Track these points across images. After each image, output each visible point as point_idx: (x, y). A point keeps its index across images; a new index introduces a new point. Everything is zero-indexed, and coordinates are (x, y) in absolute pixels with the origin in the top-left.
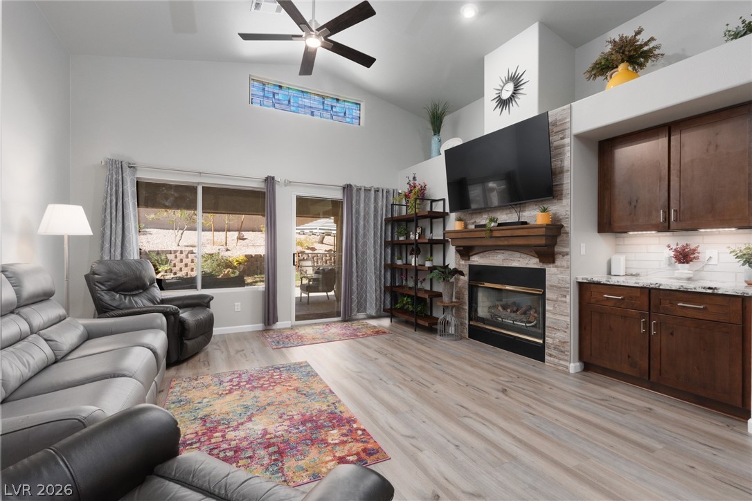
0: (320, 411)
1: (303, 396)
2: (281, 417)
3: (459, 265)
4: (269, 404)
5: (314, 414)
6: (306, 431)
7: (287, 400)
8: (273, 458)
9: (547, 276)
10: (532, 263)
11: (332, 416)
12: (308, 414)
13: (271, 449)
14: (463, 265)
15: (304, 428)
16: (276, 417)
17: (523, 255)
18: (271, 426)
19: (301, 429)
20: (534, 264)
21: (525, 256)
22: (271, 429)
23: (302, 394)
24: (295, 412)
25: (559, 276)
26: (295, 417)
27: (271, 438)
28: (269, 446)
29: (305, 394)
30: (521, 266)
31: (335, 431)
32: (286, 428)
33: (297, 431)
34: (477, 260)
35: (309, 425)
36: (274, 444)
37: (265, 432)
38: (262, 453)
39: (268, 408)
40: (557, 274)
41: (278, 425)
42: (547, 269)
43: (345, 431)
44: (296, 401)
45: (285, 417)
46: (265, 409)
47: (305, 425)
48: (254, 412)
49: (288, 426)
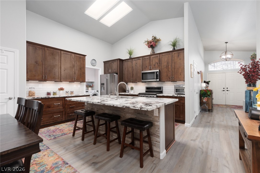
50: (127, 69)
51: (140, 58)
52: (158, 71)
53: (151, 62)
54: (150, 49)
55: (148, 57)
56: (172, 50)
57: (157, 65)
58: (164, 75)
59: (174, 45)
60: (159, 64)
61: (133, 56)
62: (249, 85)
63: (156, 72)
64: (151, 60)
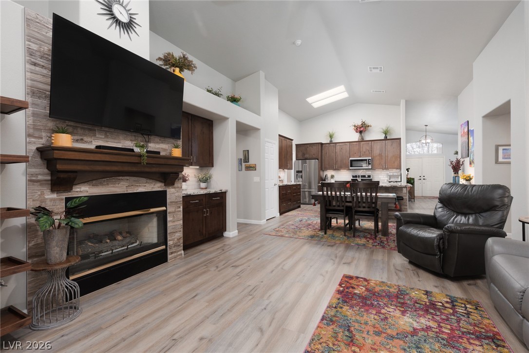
0: (352, 307)
1: (352, 329)
2: (386, 318)
3: (44, 200)
4: (392, 337)
5: (358, 307)
6: (374, 300)
7: (371, 333)
8: (402, 297)
9: (168, 195)
10: (157, 187)
11: (348, 300)
12: (363, 310)
13: (402, 301)
14: (51, 200)
15: (373, 302)
16: (390, 320)
17: (148, 181)
18: (397, 315)
19: (376, 303)
20: (159, 187)
21: (151, 181)
22: (398, 313)
23: (351, 332)
24: (371, 317)
25: (176, 194)
26: (374, 312)
27: (399, 307)
28: (403, 304)
29: (348, 330)
30: (147, 191)
31: (356, 291)
32: (386, 308)
33: (380, 303)
34: (84, 190)
35: (369, 302)
36: (399, 302)
37: (404, 313)
38: (409, 302)
39: (394, 334)
40: (175, 193)
41: (391, 313)
42: (168, 190)
43: (351, 289)
44: (363, 326)
45: (382, 316)
46: (397, 334)
47: (372, 303)
48: (410, 336)
49: (384, 308)
50: (328, 154)
51: (347, 144)
52: (370, 158)
53: (361, 149)
54: (358, 135)
55: (358, 143)
56: (383, 138)
57: (367, 152)
58: (376, 162)
59: (386, 133)
60: (370, 151)
61: (335, 141)
62: (455, 173)
63: (369, 160)
64: (361, 147)
